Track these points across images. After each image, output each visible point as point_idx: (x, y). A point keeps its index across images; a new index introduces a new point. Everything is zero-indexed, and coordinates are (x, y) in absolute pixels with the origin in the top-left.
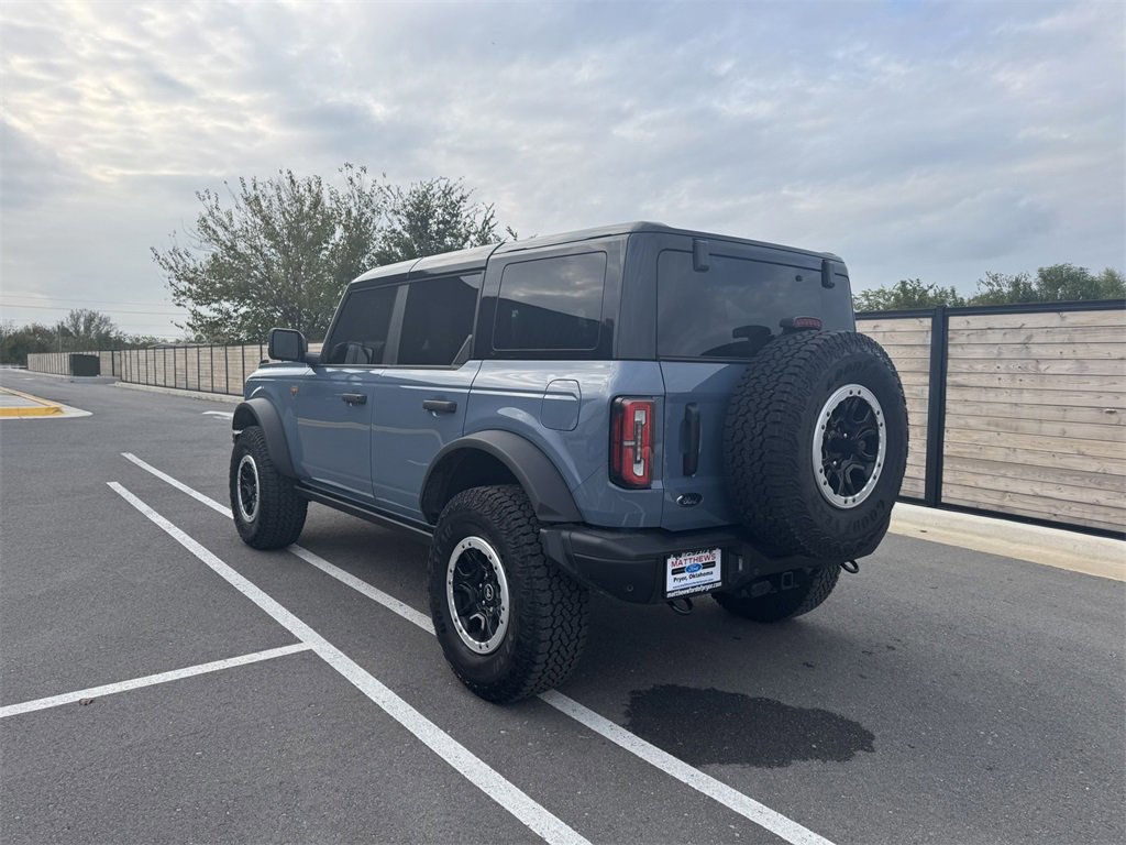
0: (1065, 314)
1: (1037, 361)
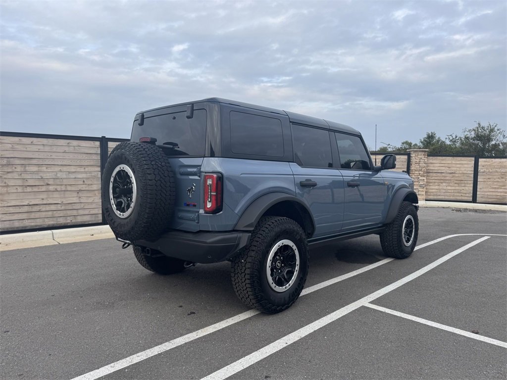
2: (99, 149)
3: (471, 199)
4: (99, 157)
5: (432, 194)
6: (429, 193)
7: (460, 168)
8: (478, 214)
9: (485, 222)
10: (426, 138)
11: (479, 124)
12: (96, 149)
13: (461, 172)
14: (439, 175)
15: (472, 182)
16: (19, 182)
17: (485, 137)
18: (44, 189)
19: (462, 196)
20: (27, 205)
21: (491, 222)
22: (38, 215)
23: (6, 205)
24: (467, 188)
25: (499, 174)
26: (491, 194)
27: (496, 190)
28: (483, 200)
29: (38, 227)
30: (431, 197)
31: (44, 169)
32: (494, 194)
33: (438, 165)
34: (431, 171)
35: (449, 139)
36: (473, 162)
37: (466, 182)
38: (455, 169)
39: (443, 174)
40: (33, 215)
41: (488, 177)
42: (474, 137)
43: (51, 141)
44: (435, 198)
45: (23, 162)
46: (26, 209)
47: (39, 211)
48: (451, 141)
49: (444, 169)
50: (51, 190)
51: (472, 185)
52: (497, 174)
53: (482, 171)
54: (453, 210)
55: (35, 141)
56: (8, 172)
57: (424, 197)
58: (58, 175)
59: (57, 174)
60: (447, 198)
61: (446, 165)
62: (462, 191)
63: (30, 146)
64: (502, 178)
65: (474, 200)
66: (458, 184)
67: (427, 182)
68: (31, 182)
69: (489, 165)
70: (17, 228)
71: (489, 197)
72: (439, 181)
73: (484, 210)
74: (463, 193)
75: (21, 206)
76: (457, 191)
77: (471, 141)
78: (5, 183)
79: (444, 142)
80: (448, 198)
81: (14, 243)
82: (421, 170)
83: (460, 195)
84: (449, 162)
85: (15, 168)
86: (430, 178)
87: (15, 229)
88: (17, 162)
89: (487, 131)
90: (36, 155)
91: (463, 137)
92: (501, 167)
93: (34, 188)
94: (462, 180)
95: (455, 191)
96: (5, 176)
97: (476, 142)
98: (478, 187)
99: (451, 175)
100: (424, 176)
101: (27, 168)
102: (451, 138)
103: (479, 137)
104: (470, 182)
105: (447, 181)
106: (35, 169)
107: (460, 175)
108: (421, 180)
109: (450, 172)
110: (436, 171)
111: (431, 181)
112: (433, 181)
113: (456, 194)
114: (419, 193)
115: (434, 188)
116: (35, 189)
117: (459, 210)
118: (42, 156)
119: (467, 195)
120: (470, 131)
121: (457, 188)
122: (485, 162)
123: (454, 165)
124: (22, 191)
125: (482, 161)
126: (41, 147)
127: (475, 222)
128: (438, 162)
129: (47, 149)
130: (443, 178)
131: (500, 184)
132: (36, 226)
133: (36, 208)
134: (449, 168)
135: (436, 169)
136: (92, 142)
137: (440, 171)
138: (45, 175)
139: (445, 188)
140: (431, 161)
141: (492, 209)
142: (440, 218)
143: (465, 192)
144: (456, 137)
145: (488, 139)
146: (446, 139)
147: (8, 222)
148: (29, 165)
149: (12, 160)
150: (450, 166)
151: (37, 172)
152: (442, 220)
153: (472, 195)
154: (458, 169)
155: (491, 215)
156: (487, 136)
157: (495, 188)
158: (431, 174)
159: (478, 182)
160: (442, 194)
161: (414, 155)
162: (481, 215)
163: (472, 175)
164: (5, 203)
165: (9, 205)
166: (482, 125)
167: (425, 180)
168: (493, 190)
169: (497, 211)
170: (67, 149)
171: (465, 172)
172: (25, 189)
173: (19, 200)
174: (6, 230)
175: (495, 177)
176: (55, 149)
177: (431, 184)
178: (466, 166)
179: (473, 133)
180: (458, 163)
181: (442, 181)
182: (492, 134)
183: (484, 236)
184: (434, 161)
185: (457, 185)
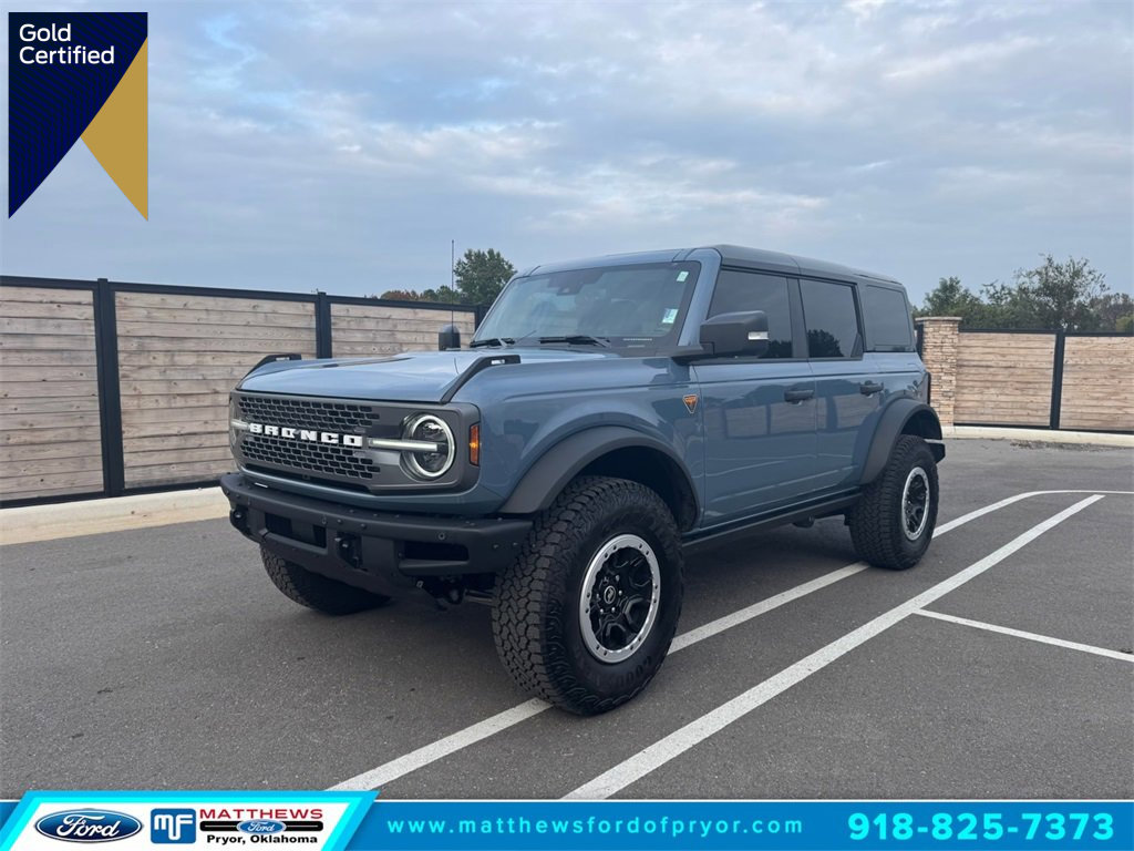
0: (417, 310)
1: (401, 344)
2: (314, 318)
3: (1047, 422)
4: (313, 336)
5: (966, 411)
6: (960, 410)
7: (1025, 356)
8: (1066, 453)
9: (1084, 468)
10: (938, 290)
11: (1050, 260)
12: (308, 318)
13: (1027, 365)
14: (982, 370)
15: (1051, 386)
16: (162, 388)
17: (1061, 289)
18: (208, 401)
19: (1028, 415)
20: (176, 435)
21: (1096, 468)
22: (197, 455)
23: (137, 435)
24: (1039, 399)
25: (1107, 368)
26: (1089, 410)
27: (1100, 403)
28: (1073, 423)
29: (197, 480)
30: (966, 418)
31: (208, 359)
32: (1095, 410)
33: (981, 350)
34: (965, 363)
35: (988, 292)
36: (1053, 344)
37: (1037, 386)
38: (1016, 358)
39: (992, 370)
40: (187, 456)
41: (1082, 375)
42: (1040, 289)
43: (221, 302)
44: (974, 419)
45: (168, 346)
46: (174, 442)
47: (200, 447)
48: (992, 296)
49: (992, 359)
50: (222, 403)
51: (1050, 393)
52: (1101, 369)
53: (1070, 362)
54: (1014, 445)
55: (191, 302)
56: (141, 367)
57: (951, 418)
58: (236, 373)
59: (232, 370)
60: (997, 419)
61: (997, 350)
62: (1030, 405)
63: (182, 313)
64: (1113, 377)
65: (1054, 424)
66: (1022, 390)
67: (957, 386)
68: (183, 388)
69: (1087, 350)
70: (159, 481)
71: (1085, 417)
72: (982, 384)
73: (1078, 445)
74: (1032, 410)
75: (165, 436)
76: (1019, 405)
77: (1032, 296)
78: (135, 389)
79: (977, 299)
80: (1000, 419)
81: (159, 512)
82: (945, 361)
83: (1025, 412)
84: (1004, 344)
85: (154, 358)
86: (963, 377)
87: (155, 484)
88: (158, 345)
89: (1067, 274)
90: (193, 332)
91: (1014, 287)
92: (1110, 355)
93: (189, 399)
94: (1030, 383)
95: (1015, 405)
96: (135, 376)
97: (1044, 299)
98: (1063, 396)
99: (1007, 372)
100: (951, 374)
101: (176, 358)
102: (992, 291)
103: (1049, 288)
104: (1046, 386)
105: (999, 385)
106: (190, 360)
107: (1025, 371)
108: (945, 381)
109: (1004, 364)
110: (975, 363)
111: (965, 384)
112: (971, 384)
113: (1016, 412)
114: (942, 409)
115: (970, 398)
116: (192, 402)
117: (1025, 445)
118: (203, 332)
119: (1040, 413)
120: (1029, 275)
121: (1019, 398)
122: (1077, 343)
123: (1013, 351)
124: (166, 406)
125: (1070, 342)
126: (203, 315)
127: (1066, 467)
128: (980, 343)
129: (214, 318)
130: (990, 378)
131: (1109, 390)
132: (194, 477)
133: (193, 441)
134: (1004, 356)
135: (977, 358)
136: (300, 304)
137: (984, 363)
138: (209, 373)
139: (994, 398)
140: (965, 342)
141: (1093, 443)
142: (992, 460)
143: (1034, 406)
144: (1003, 288)
145: (1068, 291)
146: (982, 292)
147: (141, 469)
148: (180, 351)
149: (148, 341)
150: (1005, 351)
151: (196, 367)
152: (998, 463)
153: (1049, 412)
154: (1022, 359)
155: (1092, 454)
156: (1067, 287)
157: (1098, 399)
158: (966, 370)
159: (1063, 387)
160: (989, 411)
161: (931, 329)
162: (1073, 453)
163: (1051, 372)
164: (135, 430)
165: (143, 434)
166: (1056, 262)
167: (954, 383)
168: (1094, 403)
169: (1104, 446)
170: (251, 319)
171: (1036, 365)
172: (173, 401)
173: (163, 425)
174: (136, 486)
175: (1098, 375)
176: (228, 319)
177: (965, 391)
178: (1038, 351)
179: (1036, 279)
180: (1023, 345)
181: (988, 384)
182: (1077, 281)
183: (1092, 494)
184: (972, 343)
185: (1018, 392)
